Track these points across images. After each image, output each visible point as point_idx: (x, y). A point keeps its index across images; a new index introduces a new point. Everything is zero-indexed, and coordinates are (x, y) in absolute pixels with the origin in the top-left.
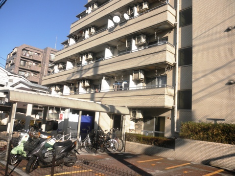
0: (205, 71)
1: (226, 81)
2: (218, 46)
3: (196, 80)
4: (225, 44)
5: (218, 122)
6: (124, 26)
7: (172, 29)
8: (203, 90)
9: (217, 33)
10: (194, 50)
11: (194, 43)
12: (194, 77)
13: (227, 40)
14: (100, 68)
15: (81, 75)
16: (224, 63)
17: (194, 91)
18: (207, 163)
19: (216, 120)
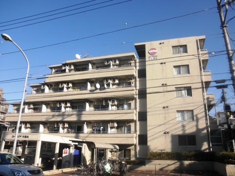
0: (154, 126)
1: (164, 132)
2: (160, 114)
3: (149, 130)
4: (163, 114)
5: (163, 151)
6: (103, 91)
7: (133, 99)
8: (153, 135)
9: (159, 107)
10: (148, 114)
11: (148, 110)
12: (148, 128)
13: (163, 112)
14: (83, 116)
15: (64, 119)
16: (162, 123)
17: (148, 136)
18: (161, 169)
19: (161, 150)
